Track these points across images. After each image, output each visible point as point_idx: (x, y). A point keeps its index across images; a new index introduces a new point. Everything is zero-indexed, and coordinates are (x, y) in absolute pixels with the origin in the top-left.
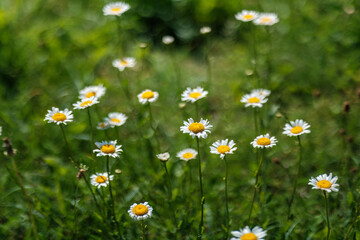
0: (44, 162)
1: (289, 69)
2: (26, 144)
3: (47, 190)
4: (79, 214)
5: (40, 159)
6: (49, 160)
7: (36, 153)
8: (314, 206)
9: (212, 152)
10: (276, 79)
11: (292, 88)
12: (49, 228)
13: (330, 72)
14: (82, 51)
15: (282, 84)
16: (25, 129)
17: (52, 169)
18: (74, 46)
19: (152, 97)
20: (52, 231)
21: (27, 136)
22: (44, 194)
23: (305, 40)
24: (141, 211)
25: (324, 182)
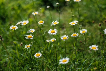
0: (13, 43)
1: (86, 15)
2: (8, 37)
3: (14, 51)
4: (23, 58)
5: (12, 42)
6: (15, 42)
7: (11, 40)
8: (93, 55)
9: (61, 39)
10: (82, 18)
11: (87, 21)
12: (14, 62)
13: (98, 16)
14: (25, 10)
15: (84, 19)
16: (8, 33)
17: (15, 44)
18: (23, 8)
19: (42, 22)
20: (15, 63)
21: (8, 35)
22: (13, 52)
23: (91, 6)
24: (38, 55)
25: (94, 47)
